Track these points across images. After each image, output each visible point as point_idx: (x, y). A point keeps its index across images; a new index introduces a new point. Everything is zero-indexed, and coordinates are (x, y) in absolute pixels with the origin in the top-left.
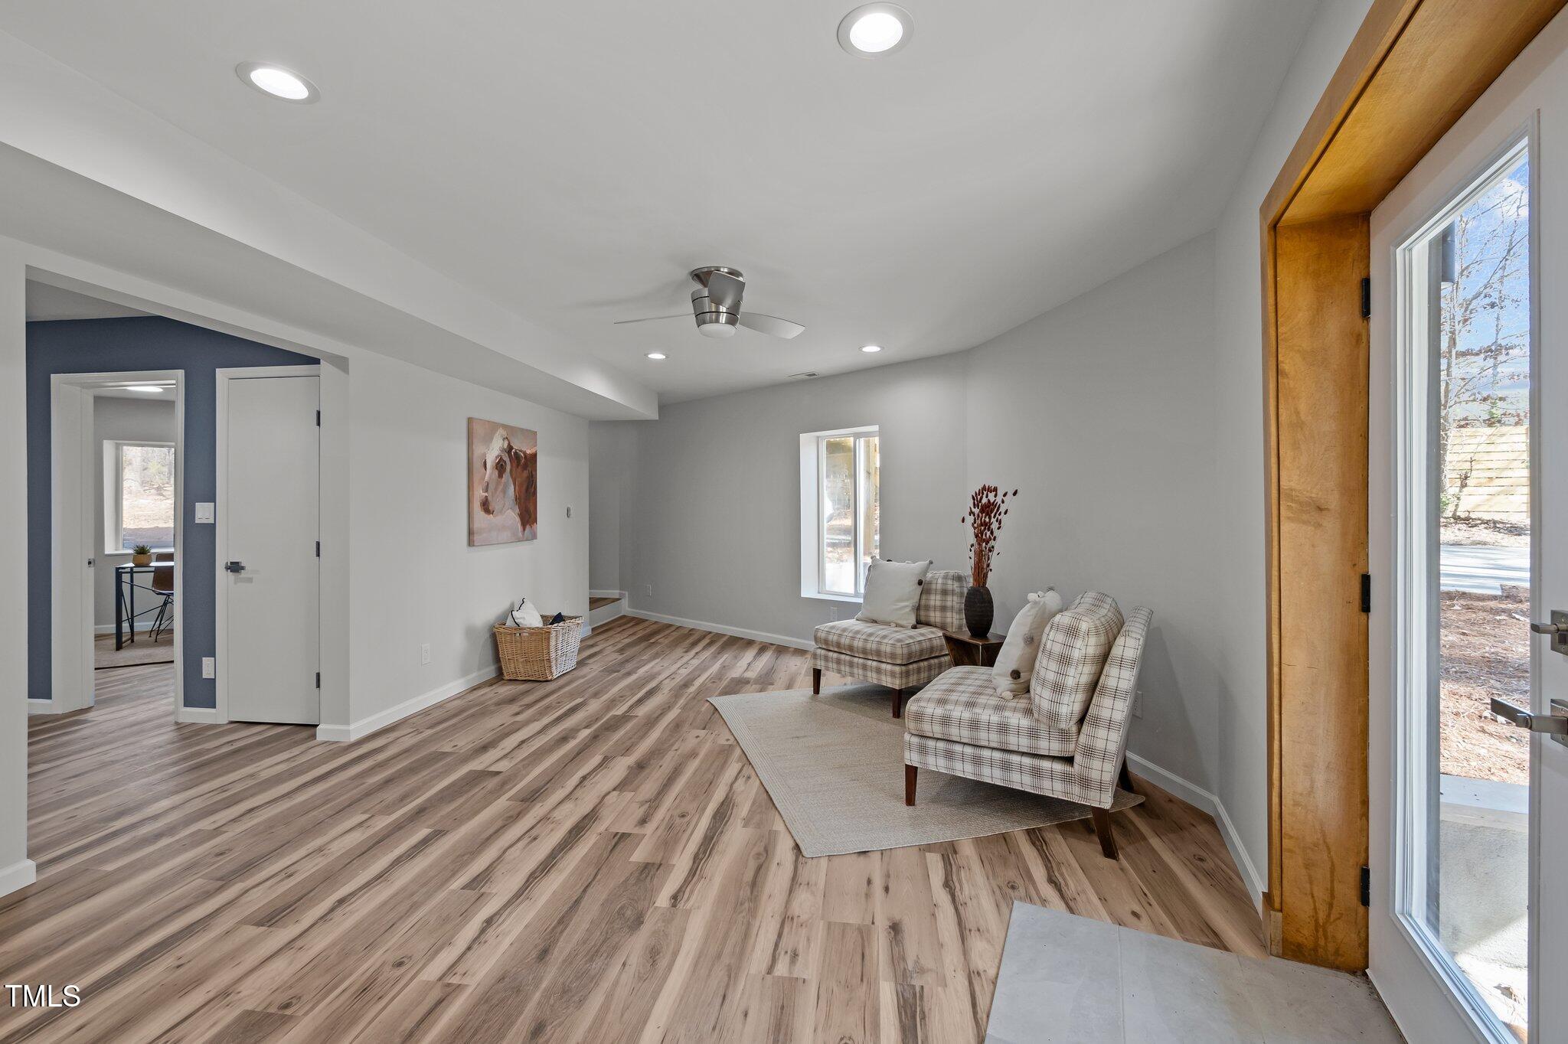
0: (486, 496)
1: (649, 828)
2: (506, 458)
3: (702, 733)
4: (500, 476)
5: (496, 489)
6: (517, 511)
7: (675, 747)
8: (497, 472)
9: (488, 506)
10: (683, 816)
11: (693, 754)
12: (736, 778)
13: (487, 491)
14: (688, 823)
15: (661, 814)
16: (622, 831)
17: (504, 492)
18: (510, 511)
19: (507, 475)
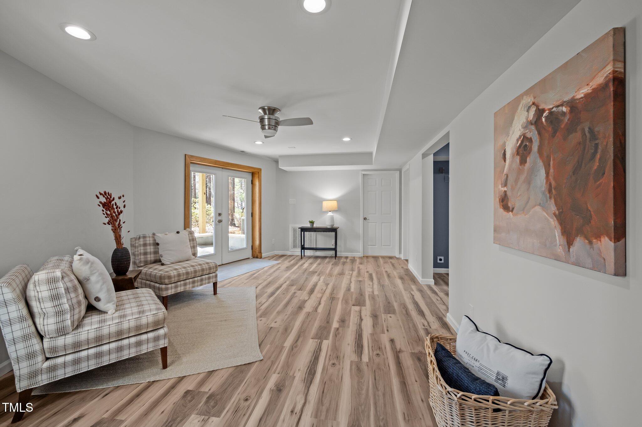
0: (505, 192)
1: (293, 291)
2: (533, 133)
3: (273, 325)
4: (523, 161)
5: (516, 181)
6: (553, 208)
7: (287, 316)
8: (518, 159)
9: (507, 202)
10: (284, 294)
11: (279, 313)
12: (264, 303)
13: (505, 185)
14: (282, 292)
15: (290, 294)
16: (300, 291)
17: (529, 182)
18: (538, 208)
19: (533, 158)
